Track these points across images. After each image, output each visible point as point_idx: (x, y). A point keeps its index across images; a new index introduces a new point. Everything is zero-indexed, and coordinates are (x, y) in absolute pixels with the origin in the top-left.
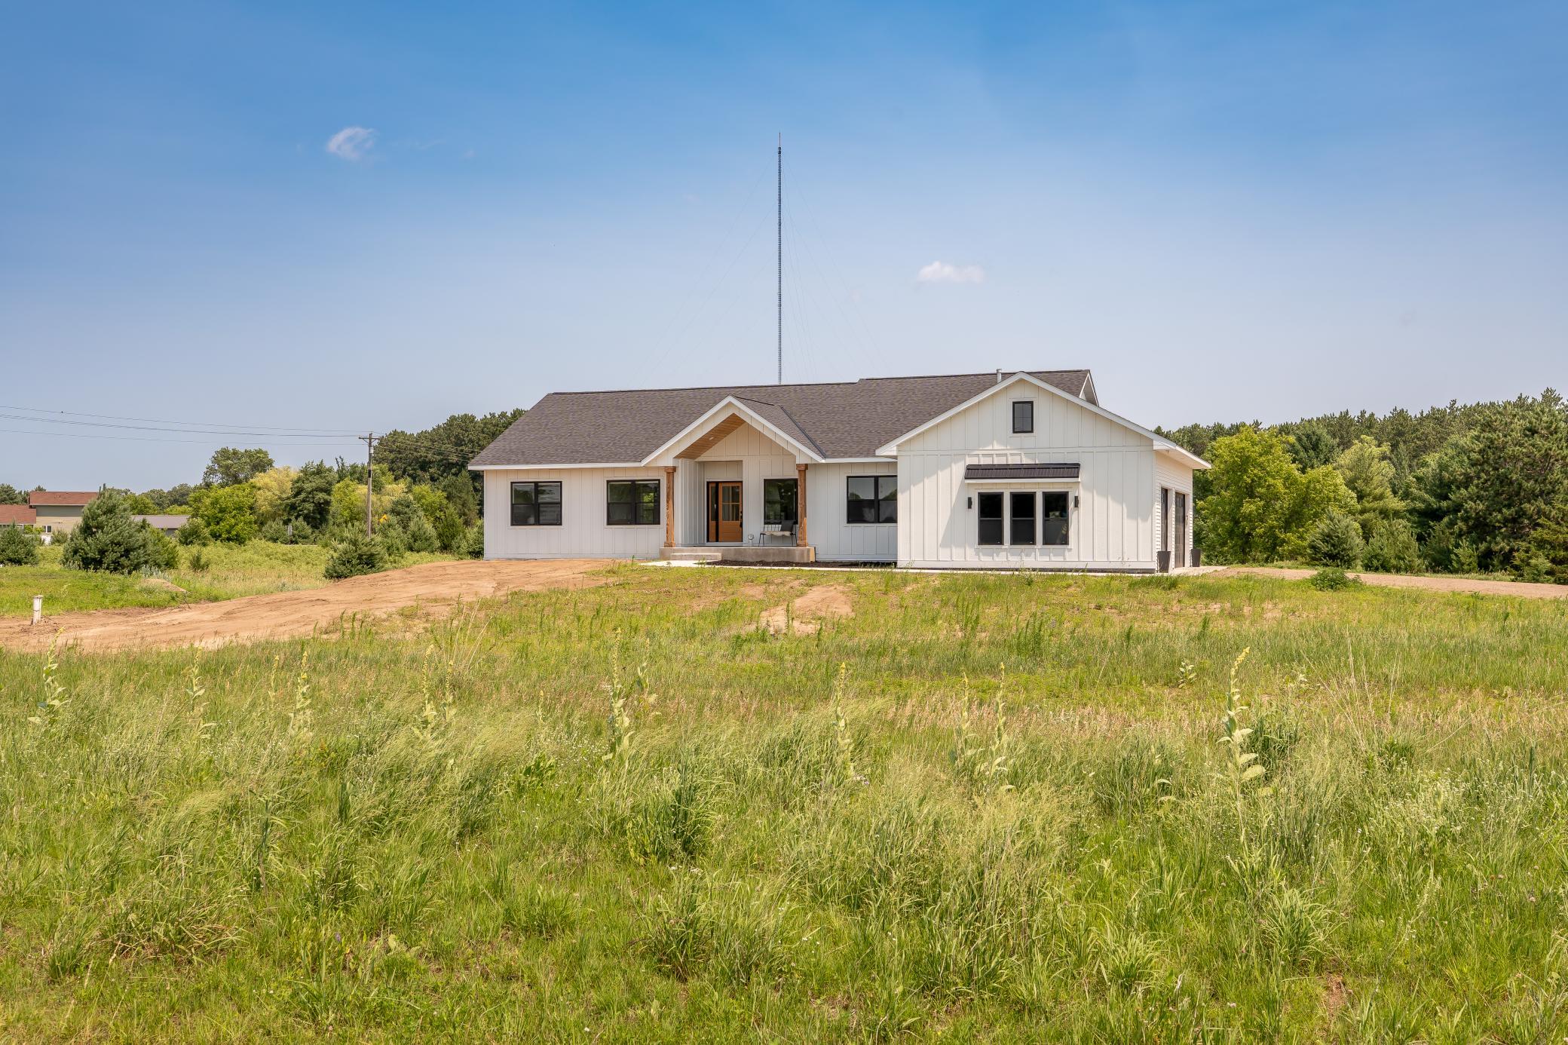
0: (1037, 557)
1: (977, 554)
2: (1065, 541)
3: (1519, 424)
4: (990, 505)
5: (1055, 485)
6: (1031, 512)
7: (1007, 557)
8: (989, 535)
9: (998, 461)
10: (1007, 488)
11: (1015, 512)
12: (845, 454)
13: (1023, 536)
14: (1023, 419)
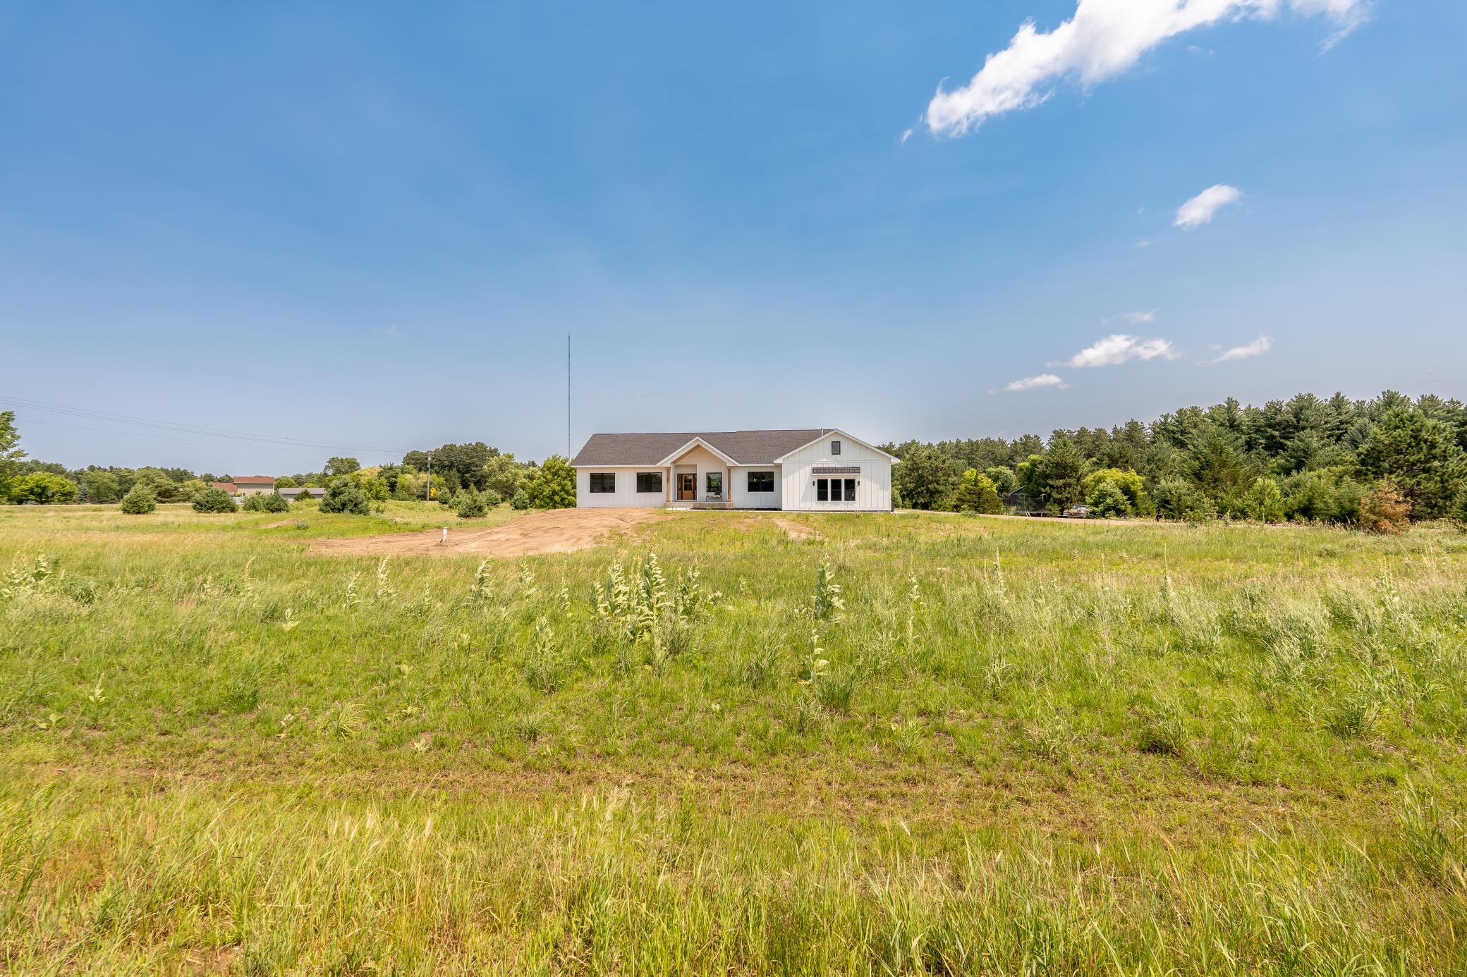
0: (842, 505)
1: (817, 504)
2: (854, 499)
3: (926, 453)
4: (822, 484)
5: (850, 476)
6: (840, 487)
7: (829, 505)
8: (822, 496)
9: (825, 466)
10: (829, 477)
11: (833, 487)
12: (748, 463)
13: (836, 497)
14: (836, 448)
